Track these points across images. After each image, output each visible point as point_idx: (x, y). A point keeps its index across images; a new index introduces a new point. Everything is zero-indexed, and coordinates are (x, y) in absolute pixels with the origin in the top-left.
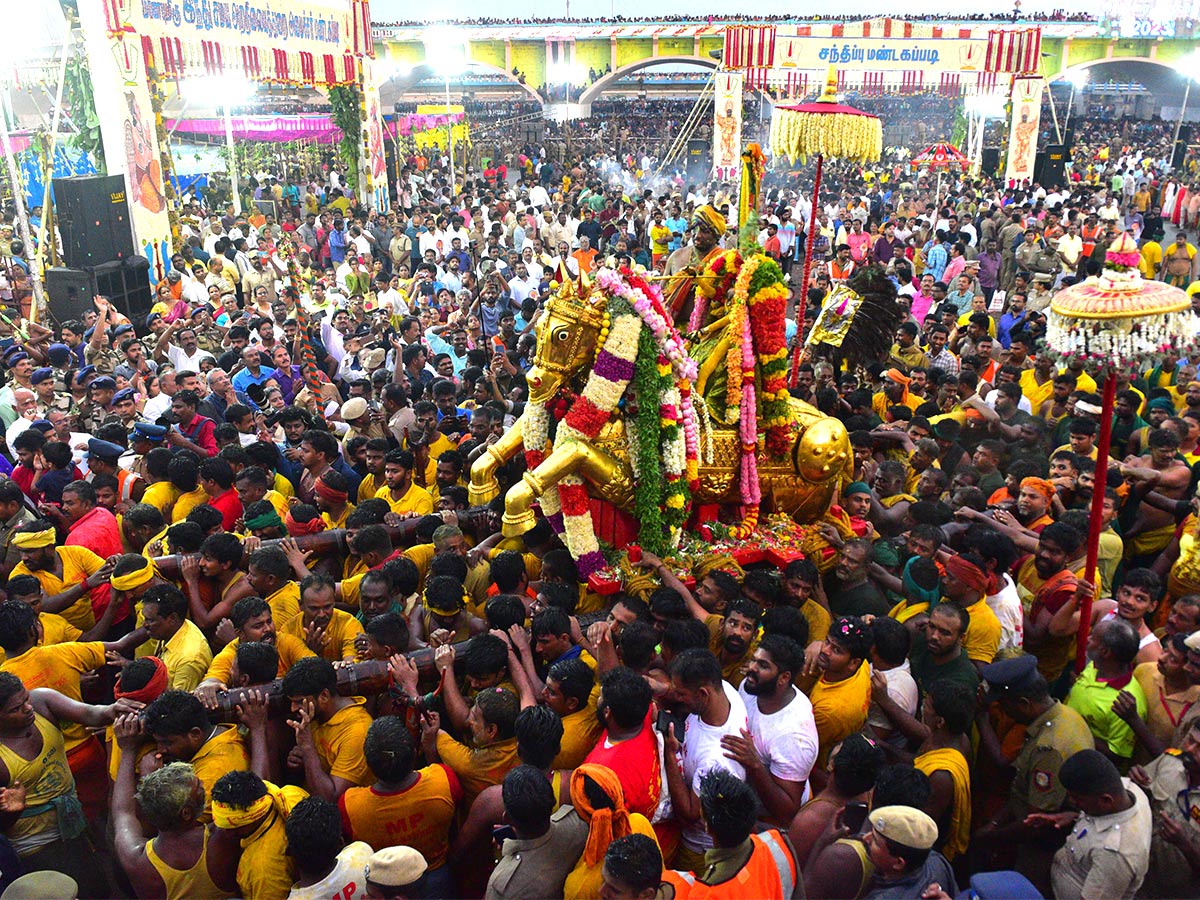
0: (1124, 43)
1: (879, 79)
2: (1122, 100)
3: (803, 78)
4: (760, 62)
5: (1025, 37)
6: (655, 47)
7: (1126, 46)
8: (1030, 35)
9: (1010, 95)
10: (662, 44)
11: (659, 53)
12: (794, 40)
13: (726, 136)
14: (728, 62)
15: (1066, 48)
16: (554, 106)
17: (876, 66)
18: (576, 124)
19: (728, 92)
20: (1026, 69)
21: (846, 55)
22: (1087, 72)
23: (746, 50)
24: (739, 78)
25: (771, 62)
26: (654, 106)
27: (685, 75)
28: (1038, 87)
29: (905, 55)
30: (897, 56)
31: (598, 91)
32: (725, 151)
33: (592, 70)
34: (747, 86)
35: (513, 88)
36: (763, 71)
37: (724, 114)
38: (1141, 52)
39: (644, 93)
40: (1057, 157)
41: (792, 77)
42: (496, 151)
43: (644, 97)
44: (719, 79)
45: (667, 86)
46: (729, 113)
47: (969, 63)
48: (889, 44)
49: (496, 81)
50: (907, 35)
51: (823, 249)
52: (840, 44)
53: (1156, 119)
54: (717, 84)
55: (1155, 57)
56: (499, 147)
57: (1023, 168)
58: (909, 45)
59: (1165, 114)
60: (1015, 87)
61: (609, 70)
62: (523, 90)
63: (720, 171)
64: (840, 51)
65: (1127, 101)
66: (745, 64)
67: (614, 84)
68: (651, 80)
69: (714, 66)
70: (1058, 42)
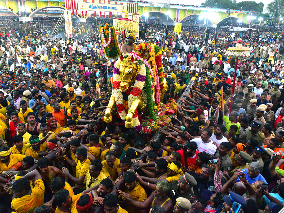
0: (155, 8)
1: (104, 13)
2: (156, 20)
3: (86, 12)
4: (75, 8)
5: (135, 5)
6: (48, 3)
7: (155, 9)
8: (136, 5)
9: (133, 18)
10: (50, 3)
11: (50, 5)
12: (83, 3)
13: (68, 26)
14: (67, 8)
15: (144, 9)
16: (22, 18)
17: (102, 10)
18: (29, 22)
19: (68, 15)
20: (135, 12)
21: (95, 7)
22: (148, 14)
23: (71, 5)
24: (70, 12)
25: (78, 8)
26: (50, 19)
27: (57, 11)
28: (138, 16)
29: (109, 8)
30: (107, 8)
31: (34, 14)
32: (68, 29)
33: (32, 8)
34: (73, 14)
35: (10, 12)
36: (76, 10)
37: (67, 21)
38: (158, 10)
39: (47, 15)
40: (144, 32)
41: (83, 12)
42: (6, 29)
43: (47, 16)
44: (65, 12)
45: (53, 14)
46: (68, 20)
47: (123, 10)
48: (105, 5)
49: (4, 11)
50: (109, 3)
51: (94, 53)
52: (94, 4)
53: (163, 25)
54: (64, 13)
55: (162, 11)
56: (6, 28)
57: (137, 34)
58: (110, 5)
59: (164, 24)
60: (133, 16)
61: (37, 9)
62: (13, 13)
63: (68, 35)
64: (94, 6)
65: (157, 21)
66: (71, 8)
67: (38, 13)
68: (49, 12)
69: (63, 9)
70: (142, 7)
